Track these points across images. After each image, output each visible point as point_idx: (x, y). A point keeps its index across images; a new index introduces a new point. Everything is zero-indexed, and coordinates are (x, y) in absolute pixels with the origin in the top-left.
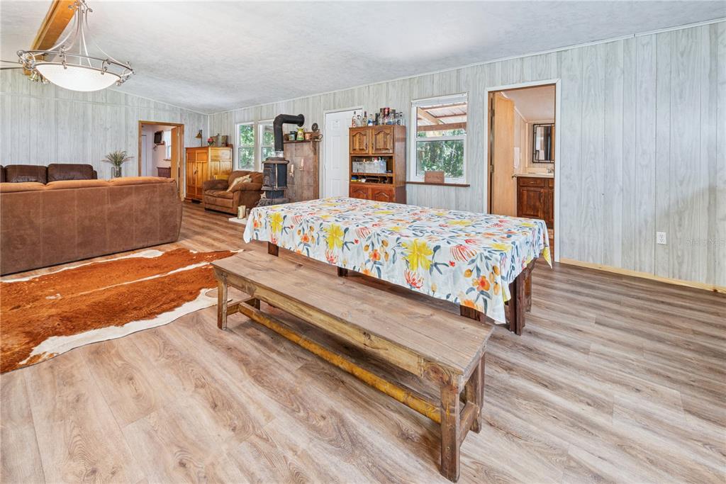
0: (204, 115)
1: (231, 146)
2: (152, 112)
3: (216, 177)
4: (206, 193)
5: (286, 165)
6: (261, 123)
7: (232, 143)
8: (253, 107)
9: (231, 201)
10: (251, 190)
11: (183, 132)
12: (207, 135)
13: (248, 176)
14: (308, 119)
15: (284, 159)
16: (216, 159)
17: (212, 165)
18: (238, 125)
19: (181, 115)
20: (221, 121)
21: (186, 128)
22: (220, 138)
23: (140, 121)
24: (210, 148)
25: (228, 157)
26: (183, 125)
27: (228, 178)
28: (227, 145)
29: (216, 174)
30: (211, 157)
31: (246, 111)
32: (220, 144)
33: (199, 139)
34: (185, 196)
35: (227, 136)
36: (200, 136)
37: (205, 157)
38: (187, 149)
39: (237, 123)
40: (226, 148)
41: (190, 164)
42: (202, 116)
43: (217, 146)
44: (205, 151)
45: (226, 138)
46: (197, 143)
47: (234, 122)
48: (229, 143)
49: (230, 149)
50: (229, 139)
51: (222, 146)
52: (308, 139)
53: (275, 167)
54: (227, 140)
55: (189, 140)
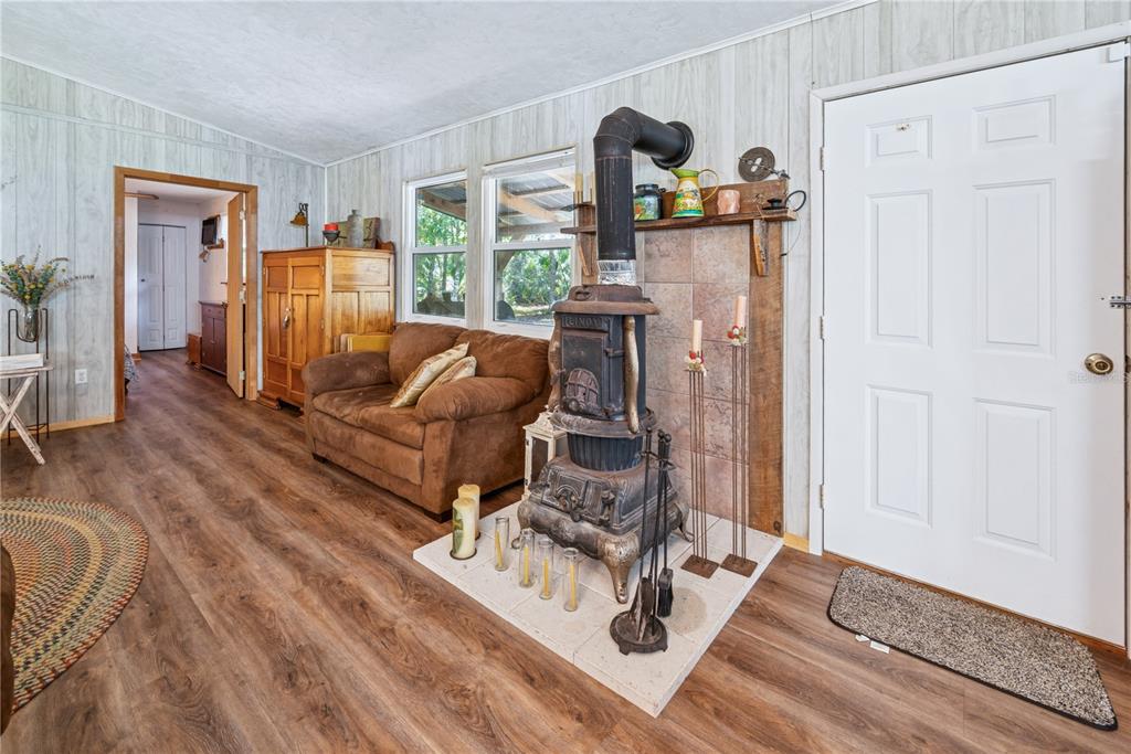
0: (314, 166)
1: (391, 248)
3: (352, 343)
4: (319, 402)
5: (641, 316)
6: (492, 174)
7: (394, 239)
8: (463, 123)
9: (417, 457)
10: (489, 412)
11: (254, 207)
12: (321, 218)
13: (464, 347)
15: (638, 295)
16: (345, 285)
17: (334, 303)
18: (412, 187)
19: (248, 161)
20: (361, 179)
21: (264, 198)
22: (360, 222)
24: (329, 253)
25: (383, 280)
27: (387, 343)
28: (378, 245)
29: (348, 330)
30: (334, 277)
31: (438, 140)
32: (359, 241)
33: (301, 230)
34: (260, 388)
35: (378, 220)
36: (301, 219)
37: (316, 279)
38: (265, 254)
39: (407, 181)
40: (378, 253)
41: (274, 299)
42: (309, 168)
43: (350, 246)
44: (314, 260)
45: (376, 225)
46: (294, 239)
47: (398, 177)
48: (385, 240)
49: (387, 256)
50: (384, 227)
51: (364, 248)
52: (732, 210)
53: (625, 330)
54: (377, 229)
55: (272, 230)
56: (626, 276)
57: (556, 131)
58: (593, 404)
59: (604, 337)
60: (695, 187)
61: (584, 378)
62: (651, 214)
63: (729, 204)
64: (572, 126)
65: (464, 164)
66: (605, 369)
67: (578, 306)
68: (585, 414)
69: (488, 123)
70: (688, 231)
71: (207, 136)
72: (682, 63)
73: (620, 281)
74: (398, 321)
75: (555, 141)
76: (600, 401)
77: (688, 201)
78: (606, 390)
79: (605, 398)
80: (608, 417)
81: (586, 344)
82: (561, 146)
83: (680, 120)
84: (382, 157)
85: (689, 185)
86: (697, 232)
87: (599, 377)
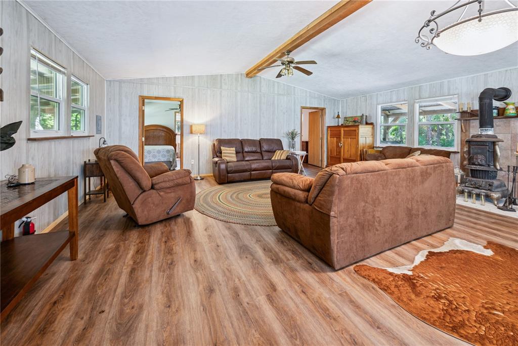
2: (308, 100)
7: (373, 121)
15: (494, 136)
18: (380, 106)
19: (324, 101)
21: (327, 111)
23: (301, 107)
26: (325, 109)
28: (367, 123)
31: (394, 92)
40: (369, 126)
45: (367, 117)
47: (375, 103)
48: (370, 121)
49: (371, 126)
50: (370, 118)
51: (365, 125)
55: (329, 121)
56: (490, 132)
58: (484, 162)
59: (488, 147)
60: (513, 107)
62: (495, 115)
64: (457, 89)
65: (407, 98)
66: (488, 155)
69: (418, 88)
70: (509, 119)
72: (506, 71)
76: (486, 162)
77: (511, 111)
78: (488, 159)
79: (488, 162)
80: (489, 166)
83: (505, 87)
84: (367, 97)
85: (511, 107)
87: (486, 157)
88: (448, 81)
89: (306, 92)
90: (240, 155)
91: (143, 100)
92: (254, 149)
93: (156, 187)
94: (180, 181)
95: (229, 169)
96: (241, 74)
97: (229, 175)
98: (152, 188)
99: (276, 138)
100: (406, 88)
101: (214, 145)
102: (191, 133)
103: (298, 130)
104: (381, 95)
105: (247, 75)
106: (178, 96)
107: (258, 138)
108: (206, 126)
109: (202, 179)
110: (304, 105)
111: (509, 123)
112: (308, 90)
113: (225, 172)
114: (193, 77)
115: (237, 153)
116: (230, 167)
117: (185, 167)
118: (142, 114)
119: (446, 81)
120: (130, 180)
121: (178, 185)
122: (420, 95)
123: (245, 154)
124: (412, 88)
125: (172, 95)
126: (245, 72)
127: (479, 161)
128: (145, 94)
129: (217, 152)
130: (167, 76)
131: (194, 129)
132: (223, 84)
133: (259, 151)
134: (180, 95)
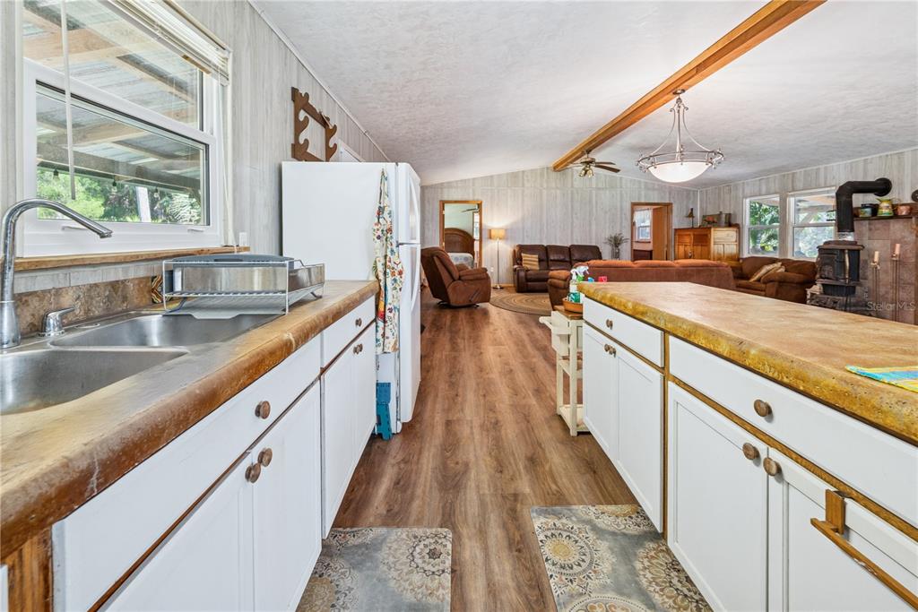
1: (737, 226)
2: (643, 193)
5: (858, 251)
6: (792, 196)
7: (738, 222)
10: (792, 282)
11: (670, 211)
12: (700, 214)
14: (901, 184)
15: (854, 243)
18: (748, 200)
19: (670, 194)
20: (719, 196)
21: (675, 208)
22: (723, 216)
23: (632, 203)
24: (712, 229)
25: (734, 240)
26: (671, 204)
28: (730, 225)
30: (714, 239)
31: (763, 181)
32: (723, 224)
33: (691, 219)
35: (730, 214)
36: (691, 215)
38: (676, 230)
39: (746, 198)
40: (731, 229)
43: (719, 226)
44: (704, 232)
45: (729, 216)
46: (687, 224)
47: (741, 196)
48: (733, 222)
49: (735, 229)
50: (733, 216)
51: (726, 227)
52: (904, 213)
53: (844, 254)
54: (730, 218)
55: (678, 220)
56: (850, 238)
57: (826, 178)
59: (835, 256)
60: (888, 205)
61: (828, 268)
62: (868, 215)
63: (903, 211)
64: (834, 178)
65: (778, 190)
67: (826, 247)
68: (828, 278)
69: (791, 176)
71: (656, 187)
72: (887, 156)
73: (846, 239)
74: (741, 257)
75: (825, 183)
76: (834, 275)
77: (885, 210)
81: (828, 258)
82: (828, 185)
83: (886, 178)
84: (732, 187)
85: (885, 204)
86: (892, 221)
87: (833, 267)
88: (826, 168)
89: (640, 182)
90: (545, 263)
91: (443, 203)
92: (562, 257)
93: (463, 278)
94: (479, 276)
95: (529, 277)
96: (548, 168)
97: (529, 283)
98: (460, 279)
99: (594, 244)
100: (776, 175)
101: (514, 251)
102: (490, 238)
103: (626, 234)
104: (748, 184)
105: (555, 168)
106: (476, 198)
107: (568, 244)
108: (506, 230)
109: (502, 288)
110: (637, 201)
111: (889, 225)
112: (642, 180)
113: (524, 280)
114: (492, 177)
115: (540, 261)
116: (531, 275)
117: (483, 266)
118: (442, 217)
119: (822, 167)
120: (445, 271)
121: (477, 279)
122: (793, 187)
123: (550, 263)
124: (784, 176)
125: (471, 198)
126: (551, 165)
127: (826, 273)
128: (445, 198)
129: (517, 259)
130: (467, 178)
131: (493, 233)
132: (526, 182)
133: (567, 259)
134: (478, 197)
